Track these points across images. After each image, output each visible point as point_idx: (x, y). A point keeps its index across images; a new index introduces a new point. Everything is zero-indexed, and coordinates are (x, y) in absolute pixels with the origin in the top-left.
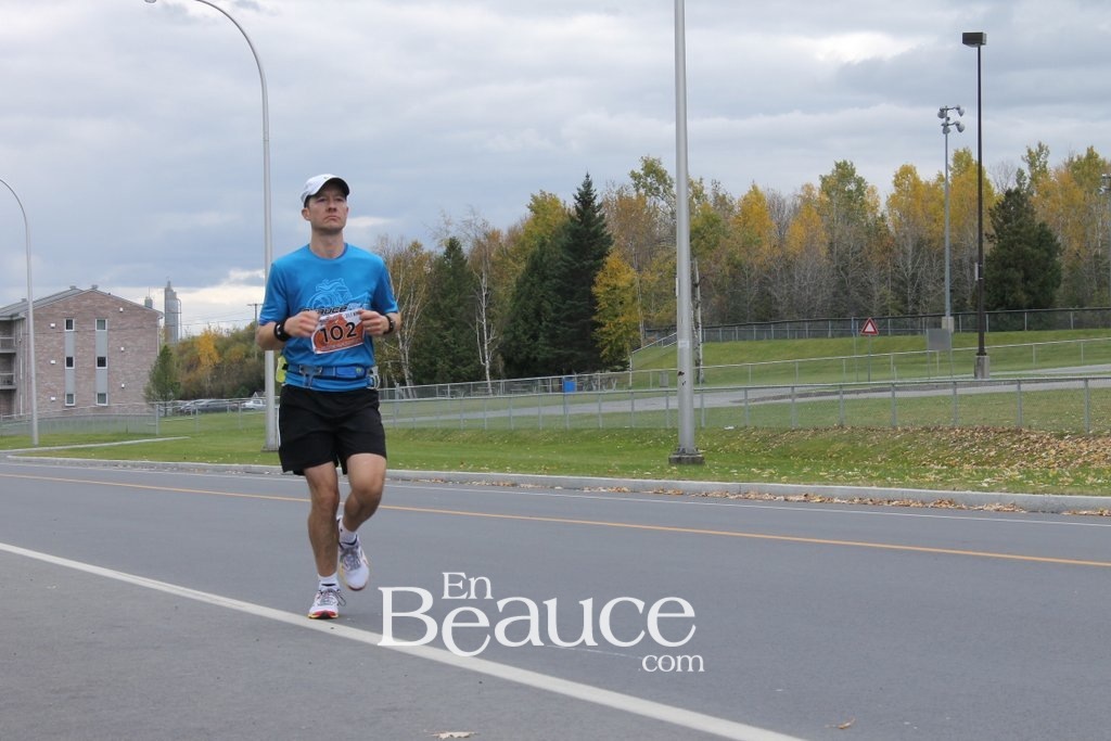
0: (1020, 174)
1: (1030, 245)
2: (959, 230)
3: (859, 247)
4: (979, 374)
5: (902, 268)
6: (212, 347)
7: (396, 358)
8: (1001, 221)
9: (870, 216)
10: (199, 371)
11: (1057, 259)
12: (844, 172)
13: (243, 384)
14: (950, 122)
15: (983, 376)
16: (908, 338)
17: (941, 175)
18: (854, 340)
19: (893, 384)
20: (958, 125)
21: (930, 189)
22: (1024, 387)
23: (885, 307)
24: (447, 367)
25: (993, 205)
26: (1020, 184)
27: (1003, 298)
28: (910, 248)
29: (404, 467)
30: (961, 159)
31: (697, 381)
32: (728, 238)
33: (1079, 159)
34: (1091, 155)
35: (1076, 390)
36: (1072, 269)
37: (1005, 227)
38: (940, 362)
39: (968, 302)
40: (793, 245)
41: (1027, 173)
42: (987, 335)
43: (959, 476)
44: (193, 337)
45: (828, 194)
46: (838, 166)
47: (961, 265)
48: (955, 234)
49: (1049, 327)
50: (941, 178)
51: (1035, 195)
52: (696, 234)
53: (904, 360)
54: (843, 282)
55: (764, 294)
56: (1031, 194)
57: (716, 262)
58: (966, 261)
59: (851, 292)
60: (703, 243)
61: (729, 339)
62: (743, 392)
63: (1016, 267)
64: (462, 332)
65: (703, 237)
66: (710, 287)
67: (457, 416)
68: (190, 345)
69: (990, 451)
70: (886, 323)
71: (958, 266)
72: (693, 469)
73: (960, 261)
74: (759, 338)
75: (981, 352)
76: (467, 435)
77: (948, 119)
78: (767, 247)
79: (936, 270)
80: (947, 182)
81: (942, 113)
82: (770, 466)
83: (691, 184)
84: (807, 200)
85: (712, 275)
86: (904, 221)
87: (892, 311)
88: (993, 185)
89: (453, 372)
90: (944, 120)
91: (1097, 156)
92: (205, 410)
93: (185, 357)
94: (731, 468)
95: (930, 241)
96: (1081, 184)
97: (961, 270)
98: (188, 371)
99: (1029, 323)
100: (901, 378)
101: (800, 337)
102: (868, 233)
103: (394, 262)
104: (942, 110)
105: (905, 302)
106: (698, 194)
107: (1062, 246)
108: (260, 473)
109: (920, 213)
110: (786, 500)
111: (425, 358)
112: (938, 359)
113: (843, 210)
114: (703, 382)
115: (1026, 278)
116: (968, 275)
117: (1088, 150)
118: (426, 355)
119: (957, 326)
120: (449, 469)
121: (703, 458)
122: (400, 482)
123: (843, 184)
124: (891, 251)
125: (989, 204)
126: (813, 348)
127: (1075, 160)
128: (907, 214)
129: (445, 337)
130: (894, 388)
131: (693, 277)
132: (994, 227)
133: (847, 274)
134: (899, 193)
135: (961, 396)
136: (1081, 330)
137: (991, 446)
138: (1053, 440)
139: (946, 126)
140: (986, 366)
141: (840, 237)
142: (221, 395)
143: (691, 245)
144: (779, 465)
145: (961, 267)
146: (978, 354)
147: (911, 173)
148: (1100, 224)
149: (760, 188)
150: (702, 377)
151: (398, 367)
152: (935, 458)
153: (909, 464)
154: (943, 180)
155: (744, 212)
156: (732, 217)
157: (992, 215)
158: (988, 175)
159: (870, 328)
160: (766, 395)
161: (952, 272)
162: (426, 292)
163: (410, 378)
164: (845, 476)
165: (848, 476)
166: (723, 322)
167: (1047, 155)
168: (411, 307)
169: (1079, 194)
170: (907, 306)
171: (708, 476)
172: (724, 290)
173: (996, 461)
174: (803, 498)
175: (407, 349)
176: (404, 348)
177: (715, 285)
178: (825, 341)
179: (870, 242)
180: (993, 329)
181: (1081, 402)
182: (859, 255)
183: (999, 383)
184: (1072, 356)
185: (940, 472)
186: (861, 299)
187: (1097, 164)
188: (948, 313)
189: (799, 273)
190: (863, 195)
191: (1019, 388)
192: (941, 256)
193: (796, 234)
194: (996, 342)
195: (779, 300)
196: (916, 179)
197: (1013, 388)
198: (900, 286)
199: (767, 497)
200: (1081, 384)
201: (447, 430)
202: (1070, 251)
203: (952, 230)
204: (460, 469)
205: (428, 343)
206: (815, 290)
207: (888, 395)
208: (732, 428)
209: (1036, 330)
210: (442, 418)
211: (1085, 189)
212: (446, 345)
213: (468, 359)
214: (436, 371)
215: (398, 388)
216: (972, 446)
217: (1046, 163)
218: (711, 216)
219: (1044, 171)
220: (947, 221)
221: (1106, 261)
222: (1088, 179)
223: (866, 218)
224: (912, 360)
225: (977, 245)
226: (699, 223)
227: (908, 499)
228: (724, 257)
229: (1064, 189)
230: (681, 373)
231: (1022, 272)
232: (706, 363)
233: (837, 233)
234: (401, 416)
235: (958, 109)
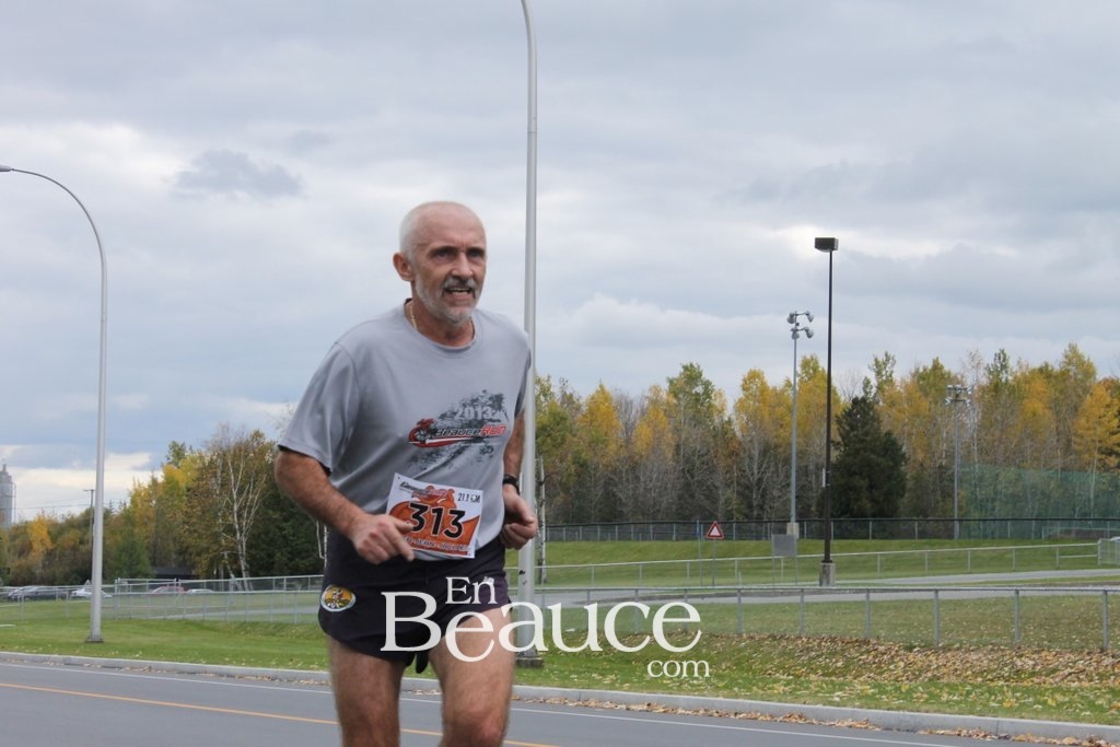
0: (867, 383)
1: (873, 452)
2: (805, 436)
3: (705, 449)
4: (825, 582)
5: (748, 472)
6: (45, 533)
7: (232, 549)
8: (847, 428)
9: (717, 421)
10: (30, 558)
11: (903, 468)
12: (692, 375)
13: (77, 571)
14: (799, 328)
15: (828, 583)
16: (753, 543)
17: (788, 381)
18: (699, 543)
19: (739, 590)
20: (807, 331)
21: (779, 395)
22: (874, 597)
23: (732, 510)
24: (285, 559)
25: (839, 413)
26: (867, 393)
27: (848, 505)
28: (756, 453)
29: (229, 663)
30: (809, 365)
31: (539, 581)
32: (574, 436)
33: (925, 370)
34: (937, 367)
35: (924, 601)
36: (918, 479)
37: (852, 435)
38: (785, 568)
39: (813, 509)
40: (640, 446)
41: (874, 382)
42: (833, 542)
43: (807, 688)
44: (26, 522)
45: (676, 396)
46: (686, 368)
47: (806, 472)
48: (801, 440)
49: (892, 536)
50: (788, 384)
51: (881, 403)
52: (541, 431)
53: (748, 566)
54: (688, 485)
55: (609, 496)
56: (878, 403)
57: (561, 461)
58: (812, 467)
59: (697, 495)
60: (549, 440)
61: (574, 540)
62: (585, 594)
63: (861, 474)
64: (301, 524)
65: (549, 435)
66: (554, 485)
67: (291, 611)
68: (22, 530)
69: (837, 662)
70: (731, 527)
71: (803, 472)
72: (531, 673)
73: (806, 467)
74: (603, 539)
75: (827, 560)
76: (301, 630)
77: (798, 324)
78: (613, 447)
79: (782, 478)
80: (794, 388)
81: (792, 319)
82: (611, 671)
83: (538, 381)
84: (655, 402)
85: (557, 473)
86: (751, 425)
87: (736, 515)
88: (839, 392)
89: (291, 565)
90: (793, 325)
91: (942, 367)
92: (34, 597)
93: (17, 542)
94: (571, 672)
95: (776, 446)
96: (927, 395)
97: (807, 476)
98: (20, 555)
99: (873, 531)
100: (745, 584)
101: (644, 539)
102: (715, 437)
103: (235, 451)
104: (792, 316)
105: (750, 507)
106: (545, 392)
107: (907, 455)
108: (80, 665)
109: (767, 417)
110: (628, 709)
111: (263, 550)
112: (783, 565)
113: (691, 412)
114: (545, 582)
115: (871, 487)
116: (814, 482)
117: (934, 361)
118: (264, 546)
119: (802, 533)
120: (277, 666)
121: (542, 661)
122: (224, 678)
123: (690, 386)
124: (737, 455)
125: (837, 411)
126: (659, 551)
127: (921, 370)
128: (754, 418)
129: (282, 529)
130: (740, 593)
131: (538, 475)
132: (840, 434)
133: (693, 477)
134: (747, 397)
135: (807, 604)
136: (924, 541)
137: (838, 656)
138: (902, 652)
139: (795, 331)
140: (831, 575)
141: (687, 439)
142: (52, 582)
143: (536, 443)
144: (620, 670)
145: (807, 474)
146: (824, 562)
147: (759, 377)
148: (945, 435)
149: (608, 388)
150: (544, 576)
151: (235, 558)
152: (781, 667)
153: (754, 673)
154: (790, 386)
155: (591, 412)
156: (580, 416)
157: (839, 422)
158: (834, 382)
159: (715, 532)
160: (610, 597)
161: (798, 479)
162: (266, 482)
163: (246, 570)
164: (690, 685)
165: (692, 685)
166: (566, 521)
167: (893, 365)
168: (250, 496)
169: (925, 404)
170: (752, 511)
171: (547, 681)
172: (569, 489)
173: (843, 672)
174: (645, 707)
175: (244, 540)
176: (241, 538)
177: (560, 484)
178: (669, 543)
179: (716, 445)
180: (839, 536)
181: (930, 613)
182: (705, 458)
183: (845, 590)
184: (916, 566)
185: (788, 683)
186: (706, 503)
187: (943, 375)
188: (793, 519)
189: (645, 474)
190: (710, 398)
191: (868, 597)
192: (787, 461)
193: (643, 434)
194: (842, 551)
195: (624, 501)
196: (763, 383)
197: (862, 597)
198: (745, 491)
199: (608, 705)
200: (931, 595)
201: (280, 624)
202: (914, 461)
203: (798, 436)
204: (287, 667)
205: (267, 533)
206: (660, 492)
207: (734, 600)
208: (572, 630)
209: (882, 539)
210: (276, 611)
211: (930, 399)
212: (284, 537)
213: (307, 551)
214: (273, 563)
215: (233, 579)
216: (818, 656)
217: (892, 372)
218: (559, 413)
219: (890, 381)
220: (794, 425)
221: (950, 472)
222: (933, 390)
223: (712, 421)
224: (755, 565)
225: (824, 452)
226: (545, 420)
227: (758, 711)
228: (570, 457)
229: (909, 399)
230: (522, 572)
231: (867, 480)
232: (549, 563)
233: (683, 436)
234: (234, 609)
235: (808, 315)
